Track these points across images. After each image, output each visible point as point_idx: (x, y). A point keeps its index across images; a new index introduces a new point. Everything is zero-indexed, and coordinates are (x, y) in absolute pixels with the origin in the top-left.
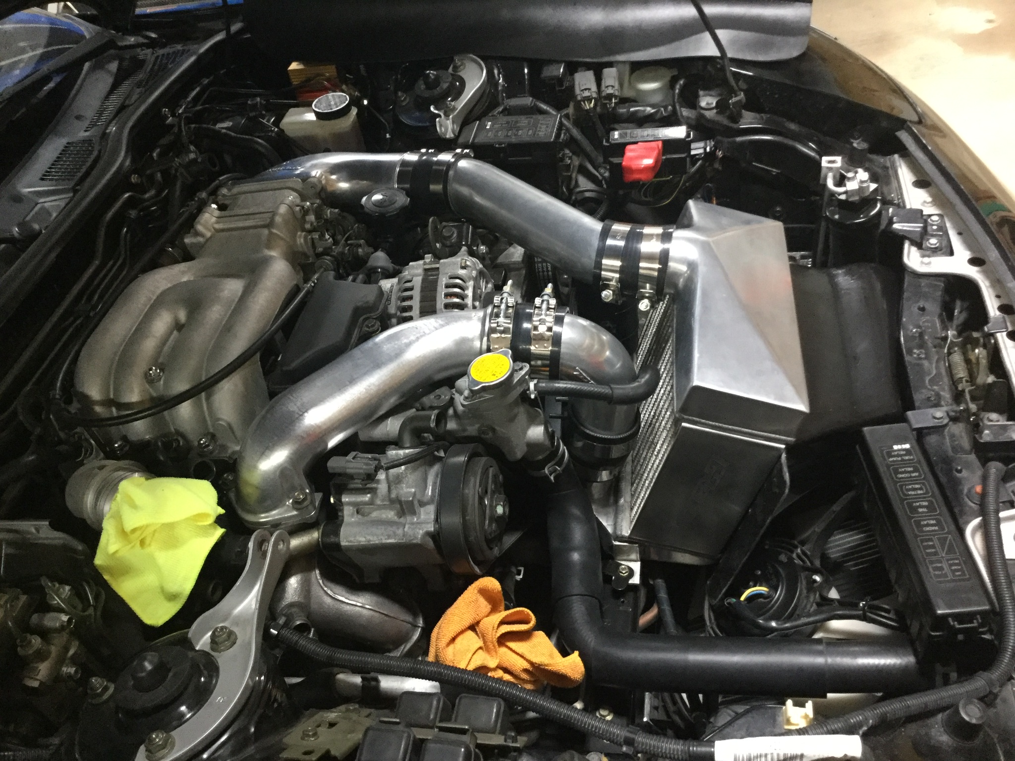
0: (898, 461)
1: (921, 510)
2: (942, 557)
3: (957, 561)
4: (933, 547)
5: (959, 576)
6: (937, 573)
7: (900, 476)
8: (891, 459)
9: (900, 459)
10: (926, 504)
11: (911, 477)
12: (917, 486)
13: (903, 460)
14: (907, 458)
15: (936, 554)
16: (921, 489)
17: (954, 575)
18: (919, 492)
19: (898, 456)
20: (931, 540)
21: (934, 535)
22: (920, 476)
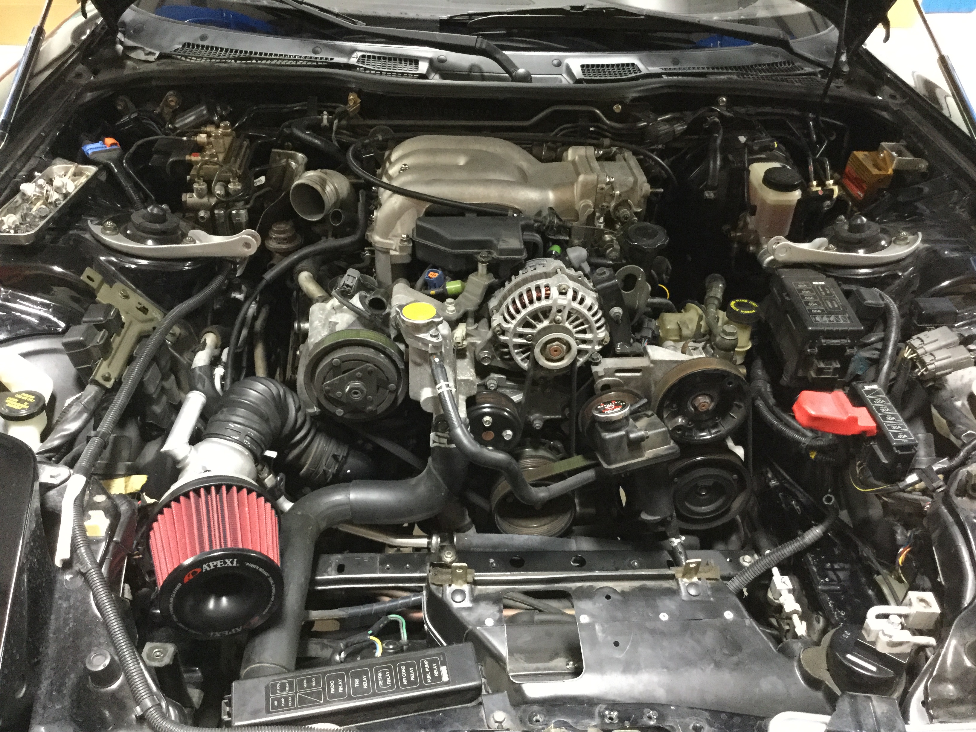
0: (424, 668)
1: (357, 681)
2: (296, 693)
3: (290, 704)
4: (309, 686)
5: (273, 703)
6: (278, 686)
7: (403, 669)
8: (426, 663)
9: (427, 670)
10: (365, 686)
11: (401, 678)
12: (389, 681)
13: (425, 673)
14: (429, 676)
15: (301, 687)
16: (385, 683)
17: (273, 700)
18: (381, 683)
19: (432, 670)
20: (318, 684)
21: (324, 689)
22: (403, 686)
